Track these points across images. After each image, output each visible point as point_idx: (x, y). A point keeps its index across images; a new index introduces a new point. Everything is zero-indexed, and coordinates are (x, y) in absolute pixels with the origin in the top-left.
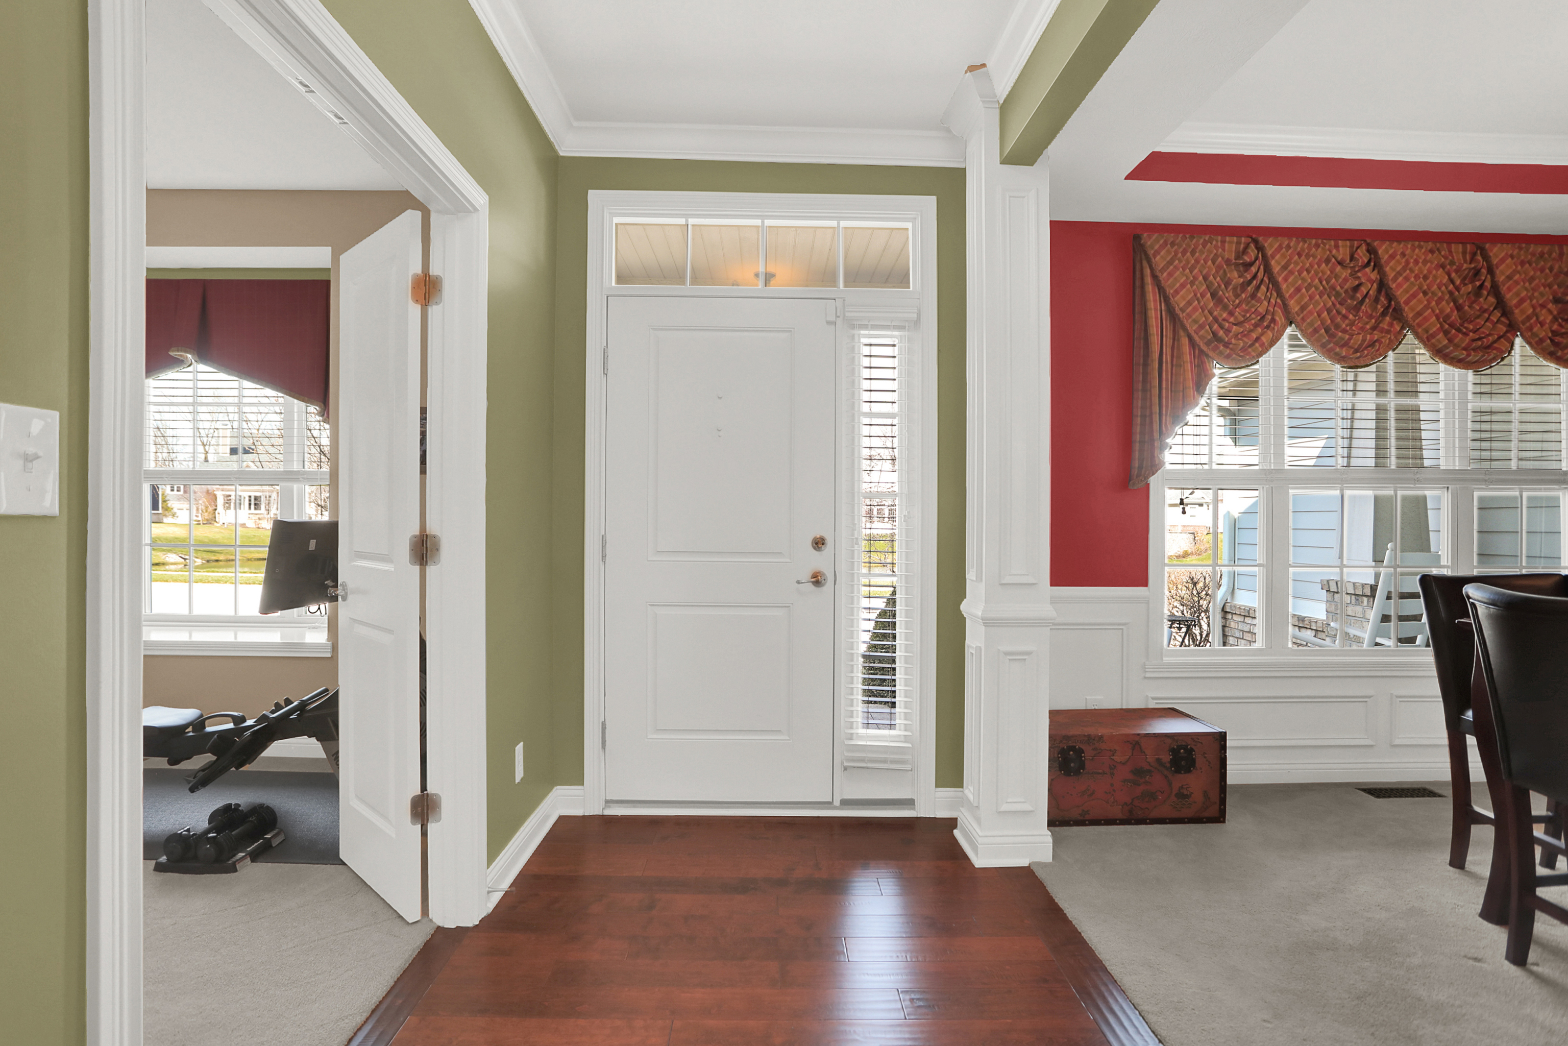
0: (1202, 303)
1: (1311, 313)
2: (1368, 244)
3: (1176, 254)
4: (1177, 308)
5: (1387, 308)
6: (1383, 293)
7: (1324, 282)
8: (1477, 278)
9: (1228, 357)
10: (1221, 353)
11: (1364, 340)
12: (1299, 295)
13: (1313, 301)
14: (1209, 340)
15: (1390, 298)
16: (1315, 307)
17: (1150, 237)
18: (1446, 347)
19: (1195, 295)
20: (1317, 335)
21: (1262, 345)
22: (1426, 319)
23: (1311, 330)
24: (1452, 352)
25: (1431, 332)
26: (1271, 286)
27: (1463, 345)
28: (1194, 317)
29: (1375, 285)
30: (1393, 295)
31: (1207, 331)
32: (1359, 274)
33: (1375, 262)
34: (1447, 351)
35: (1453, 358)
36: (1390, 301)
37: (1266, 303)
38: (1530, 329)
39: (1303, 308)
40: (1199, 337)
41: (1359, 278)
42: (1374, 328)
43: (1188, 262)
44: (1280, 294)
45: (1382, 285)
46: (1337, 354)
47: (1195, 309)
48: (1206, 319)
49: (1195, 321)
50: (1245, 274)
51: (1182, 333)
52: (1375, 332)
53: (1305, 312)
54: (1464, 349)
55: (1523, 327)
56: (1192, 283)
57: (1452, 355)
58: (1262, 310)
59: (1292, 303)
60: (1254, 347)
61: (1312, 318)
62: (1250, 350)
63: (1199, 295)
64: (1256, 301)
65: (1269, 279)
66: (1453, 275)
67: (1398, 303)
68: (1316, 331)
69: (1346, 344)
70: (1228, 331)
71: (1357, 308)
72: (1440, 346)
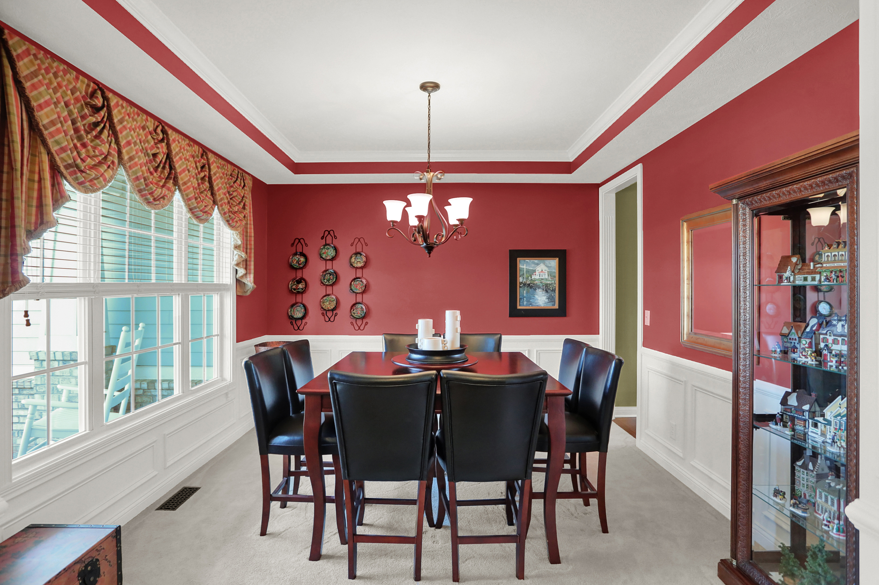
0: (65, 128)
1: (136, 164)
2: (163, 127)
3: (40, 69)
4: (40, 124)
5: (170, 174)
6: (168, 163)
7: (143, 144)
8: (204, 169)
9: (81, 184)
10: (77, 179)
11: (161, 193)
12: (129, 147)
13: (137, 155)
14: (69, 164)
15: (172, 168)
16: (139, 160)
17: (12, 38)
18: (195, 208)
19: (59, 117)
20: (138, 182)
21: (105, 180)
22: (188, 188)
23: (134, 177)
24: (197, 211)
25: (190, 196)
26: (111, 132)
27: (201, 208)
28: (57, 138)
29: (165, 156)
30: (174, 166)
31: (68, 155)
32: (159, 146)
33: (165, 139)
34: (195, 210)
35: (195, 215)
36: (171, 168)
37: (107, 145)
38: (222, 205)
39: (131, 159)
40: (60, 159)
41: (158, 148)
42: (163, 186)
43: (51, 82)
44: (117, 142)
45: (169, 156)
46: (146, 199)
47: (58, 131)
48: (69, 144)
49: (57, 142)
50: (96, 115)
51: (42, 150)
52: (164, 189)
53: (132, 162)
54: (201, 211)
55: (219, 203)
56: (56, 104)
57: (196, 214)
58: (105, 151)
59: (124, 151)
60: (98, 180)
61: (136, 168)
62: (95, 181)
63: (62, 119)
64: (101, 142)
65: (110, 126)
66: (198, 164)
67: (176, 173)
68: (137, 179)
69: (151, 194)
70: (83, 160)
71: (156, 169)
72: (193, 206)
